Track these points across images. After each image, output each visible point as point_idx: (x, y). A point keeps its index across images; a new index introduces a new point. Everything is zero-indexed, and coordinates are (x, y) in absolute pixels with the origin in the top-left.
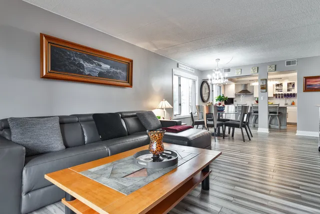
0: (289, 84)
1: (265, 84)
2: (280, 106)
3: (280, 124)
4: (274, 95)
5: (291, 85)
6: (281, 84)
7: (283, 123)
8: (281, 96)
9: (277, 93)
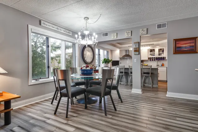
0: (160, 50)
1: (137, 47)
2: (152, 67)
3: (153, 83)
4: (149, 58)
5: (161, 50)
6: (154, 50)
7: (155, 82)
8: (153, 59)
9: (151, 57)
